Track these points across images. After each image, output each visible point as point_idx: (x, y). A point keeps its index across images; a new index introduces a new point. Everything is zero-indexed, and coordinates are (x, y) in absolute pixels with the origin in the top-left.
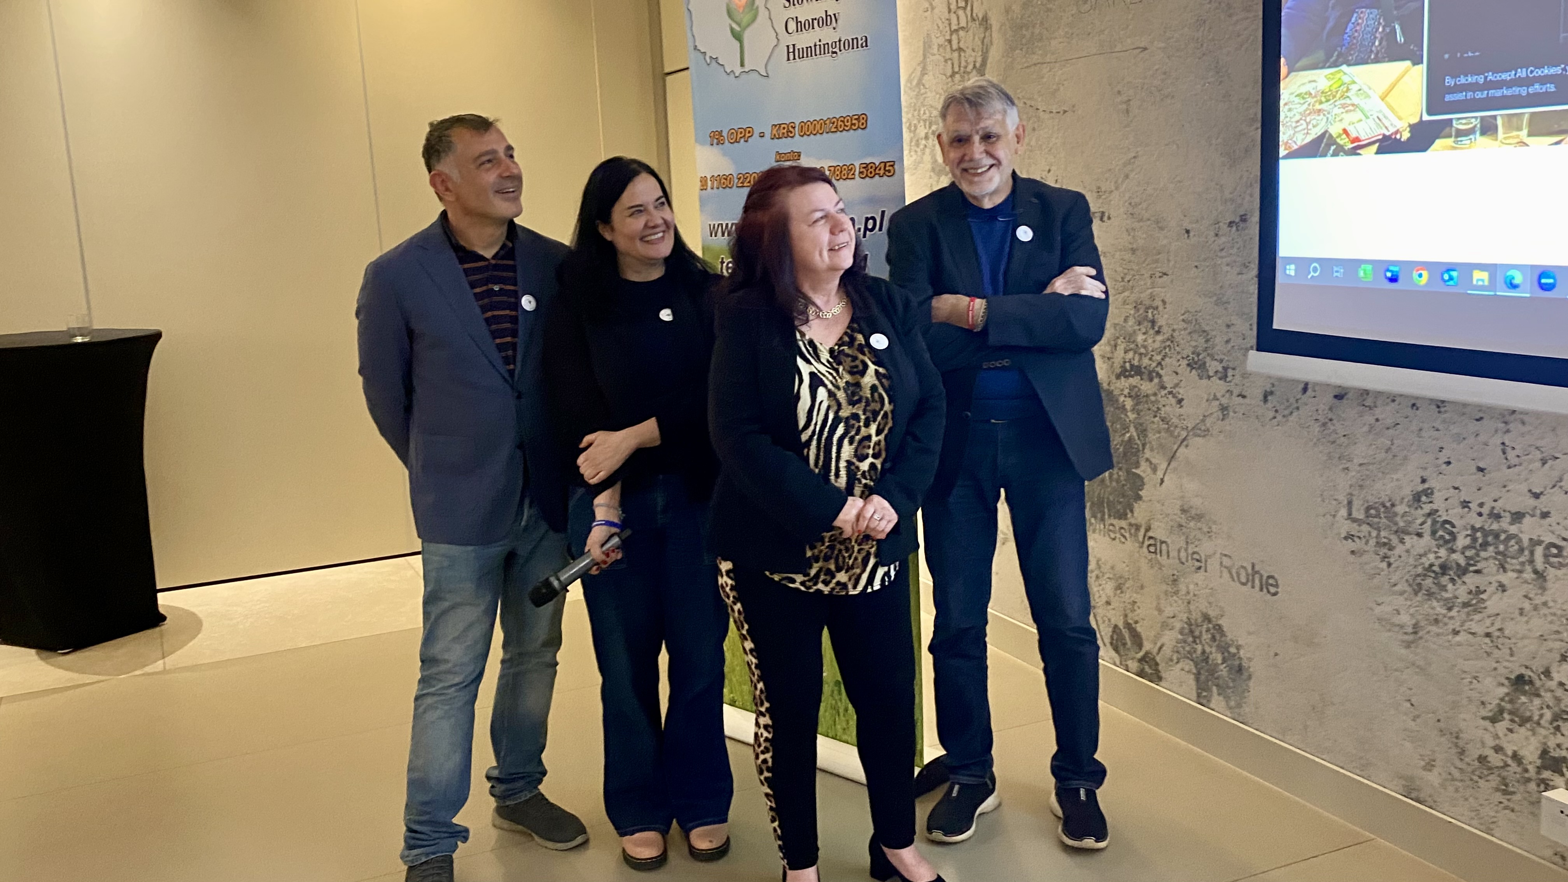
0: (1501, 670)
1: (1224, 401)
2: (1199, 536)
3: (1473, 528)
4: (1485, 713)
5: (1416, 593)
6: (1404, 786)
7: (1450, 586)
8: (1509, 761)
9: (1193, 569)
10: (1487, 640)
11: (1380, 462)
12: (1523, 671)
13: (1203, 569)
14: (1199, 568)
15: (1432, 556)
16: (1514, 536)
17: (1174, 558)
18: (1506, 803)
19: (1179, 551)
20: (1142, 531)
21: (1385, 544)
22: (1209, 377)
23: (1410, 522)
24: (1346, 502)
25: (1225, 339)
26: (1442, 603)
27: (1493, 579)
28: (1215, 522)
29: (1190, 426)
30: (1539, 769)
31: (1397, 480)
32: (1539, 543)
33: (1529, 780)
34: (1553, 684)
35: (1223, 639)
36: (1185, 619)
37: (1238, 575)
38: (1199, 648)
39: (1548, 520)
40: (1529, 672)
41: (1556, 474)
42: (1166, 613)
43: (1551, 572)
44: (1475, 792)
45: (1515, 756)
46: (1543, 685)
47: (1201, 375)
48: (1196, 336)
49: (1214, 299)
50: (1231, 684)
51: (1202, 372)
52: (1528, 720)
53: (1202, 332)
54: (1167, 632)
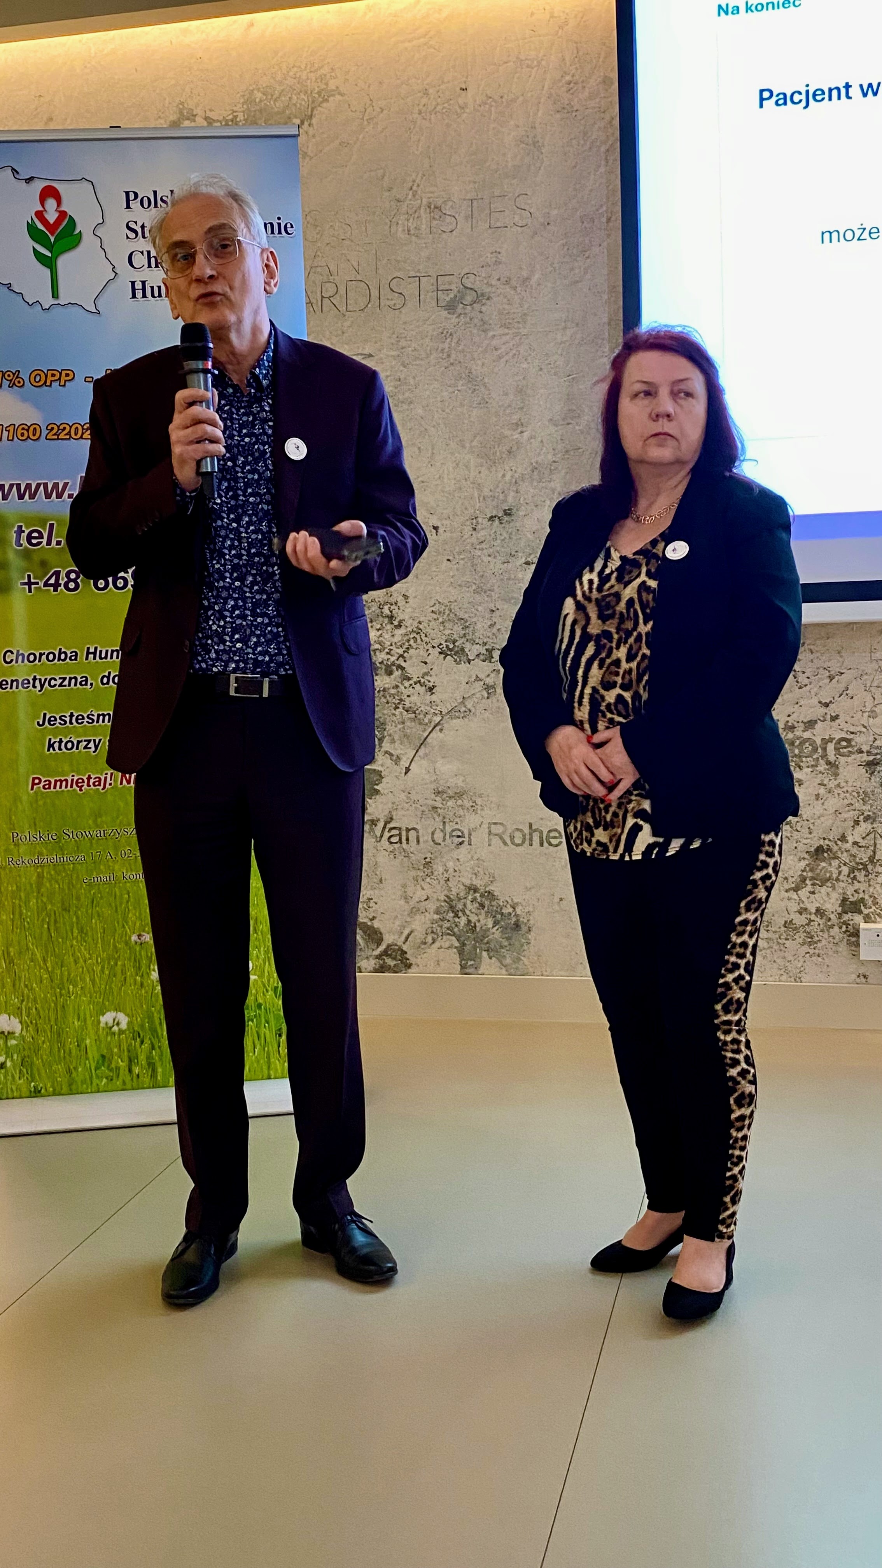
0: (801, 847)
1: (490, 681)
2: (461, 812)
4: (787, 887)
8: (813, 917)
9: (453, 846)
12: (822, 842)
13: (466, 843)
14: (461, 844)
16: (809, 740)
17: (427, 841)
18: (811, 952)
19: (433, 833)
20: (381, 825)
22: (469, 661)
25: (489, 623)
28: (480, 796)
29: (445, 711)
30: (840, 915)
32: (831, 740)
33: (832, 926)
34: (848, 846)
35: (493, 903)
36: (442, 898)
37: (512, 838)
38: (463, 921)
39: (837, 721)
40: (827, 842)
41: (842, 686)
42: (416, 898)
43: (842, 760)
44: (782, 954)
45: (819, 912)
46: (840, 849)
47: (458, 660)
48: (452, 624)
49: (474, 587)
50: (506, 943)
51: (458, 657)
52: (828, 880)
53: (458, 620)
54: (418, 917)
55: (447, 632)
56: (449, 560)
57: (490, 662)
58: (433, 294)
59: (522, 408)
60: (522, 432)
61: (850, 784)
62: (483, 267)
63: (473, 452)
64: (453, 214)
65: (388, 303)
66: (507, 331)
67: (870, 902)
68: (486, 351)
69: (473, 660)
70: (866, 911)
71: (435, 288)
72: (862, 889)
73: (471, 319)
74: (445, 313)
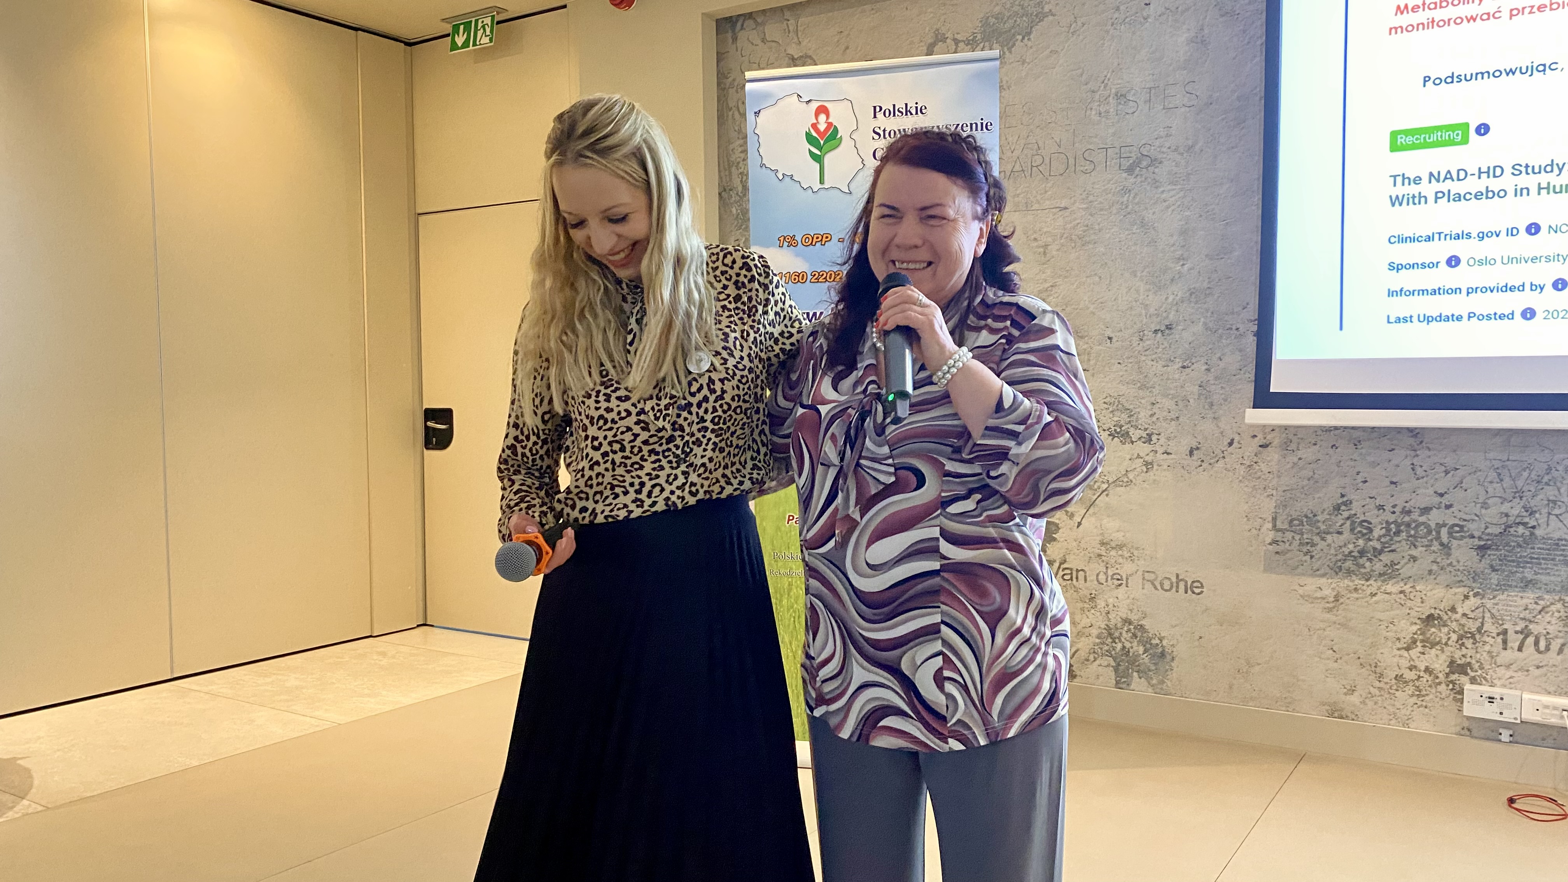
0: (1413, 613)
1: (1149, 459)
2: (1121, 560)
3: (1387, 522)
4: (1399, 645)
5: (1337, 573)
6: (1327, 711)
7: (1368, 564)
8: (1422, 674)
9: (1113, 586)
10: (1402, 596)
11: (1303, 488)
12: (1433, 611)
13: (1124, 585)
14: (1120, 585)
15: (1351, 546)
16: (1423, 523)
17: (1093, 581)
18: (1419, 703)
19: (1098, 575)
20: (1056, 565)
21: (1307, 543)
22: (1132, 442)
23: (1330, 525)
24: (1270, 519)
25: (1150, 413)
26: (1360, 576)
27: (1405, 554)
28: (1137, 549)
29: (1111, 480)
30: (1447, 675)
31: (1319, 498)
32: (1444, 525)
33: (1440, 683)
34: (1458, 616)
35: (1145, 635)
36: (1103, 626)
37: (1162, 585)
38: (1119, 646)
39: (1451, 510)
40: (1438, 611)
41: (1457, 479)
42: (1082, 624)
43: (1455, 543)
44: (1392, 702)
45: (1427, 670)
46: (1450, 618)
47: (1124, 441)
48: (1119, 413)
49: (1139, 385)
50: (1153, 668)
51: (1124, 439)
52: (1438, 643)
53: (1125, 410)
54: (1083, 639)
55: (1116, 419)
56: (1119, 363)
57: (1150, 444)
58: (1116, 161)
59: (1183, 246)
60: (1183, 265)
61: (1461, 564)
62: (1157, 139)
63: (1142, 281)
64: (1135, 100)
65: (1082, 168)
66: (1174, 187)
67: (1476, 666)
68: (1154, 204)
69: (1136, 442)
70: (1472, 674)
71: (1118, 156)
72: (1469, 655)
74: (1125, 175)
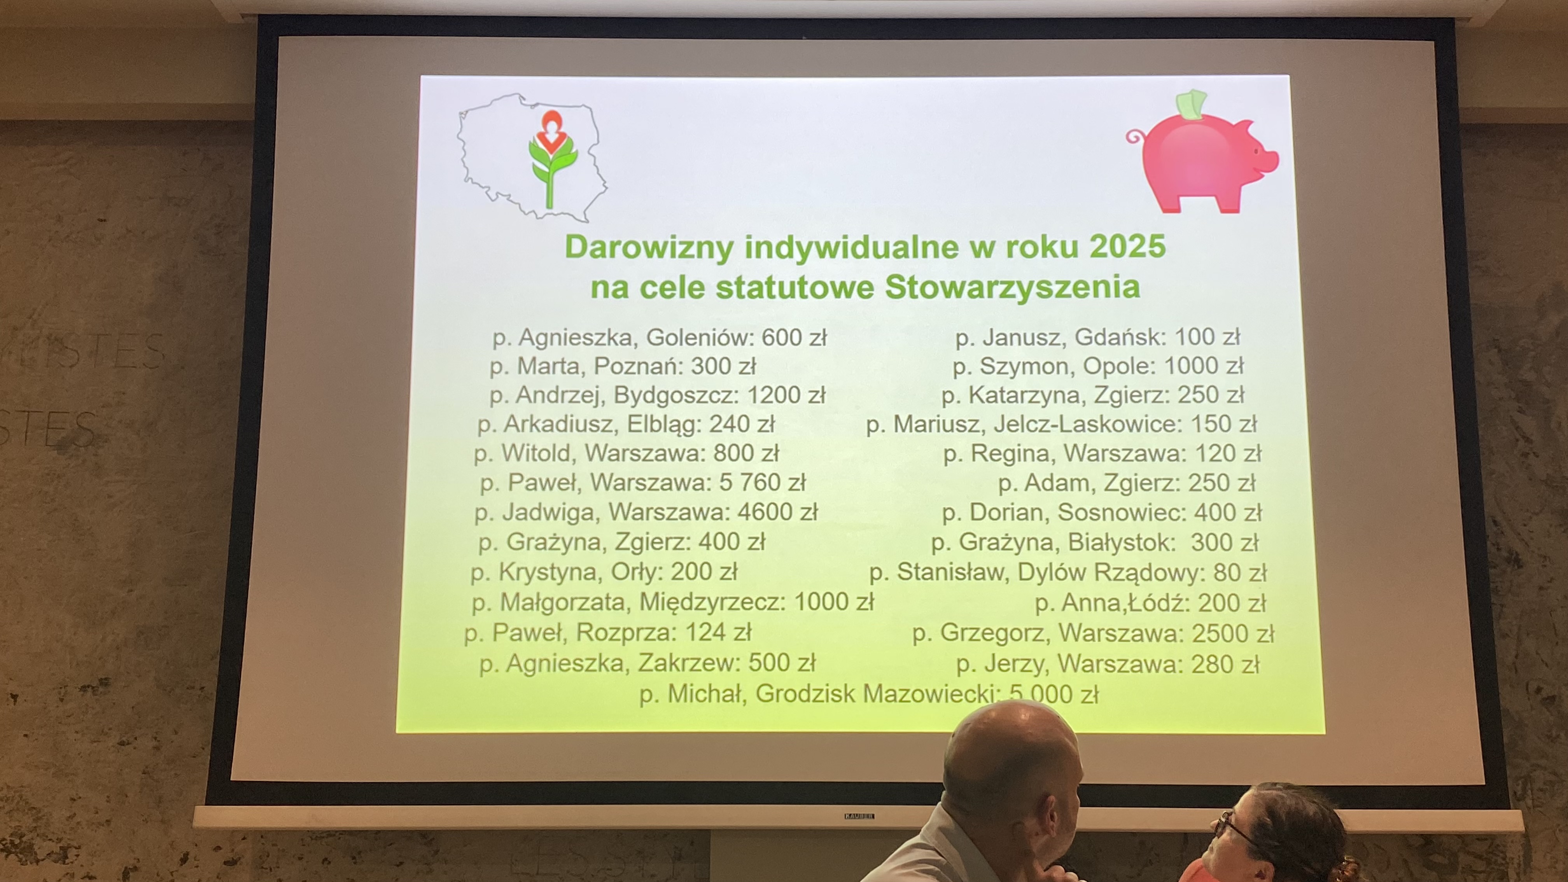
22: (37, 861)
25: (68, 814)
47: (24, 859)
48: (21, 814)
49: (52, 770)
51: (25, 856)
53: (29, 810)
55: (13, 824)
56: (26, 735)
57: (64, 863)
58: (42, 431)
59: (132, 564)
60: (131, 591)
62: (103, 407)
63: (70, 610)
64: (75, 348)
66: (124, 478)
68: (94, 498)
69: (43, 860)
71: (46, 425)
73: (84, 461)
74: (53, 453)
